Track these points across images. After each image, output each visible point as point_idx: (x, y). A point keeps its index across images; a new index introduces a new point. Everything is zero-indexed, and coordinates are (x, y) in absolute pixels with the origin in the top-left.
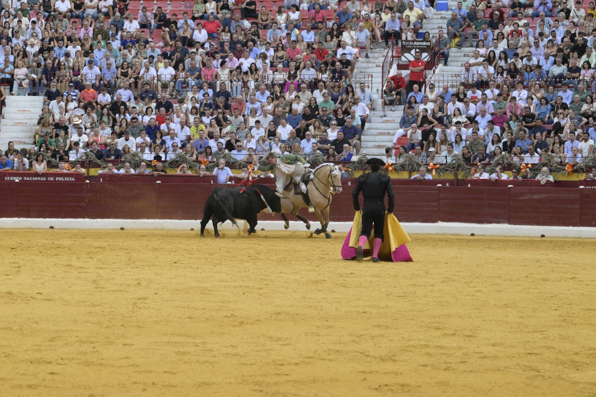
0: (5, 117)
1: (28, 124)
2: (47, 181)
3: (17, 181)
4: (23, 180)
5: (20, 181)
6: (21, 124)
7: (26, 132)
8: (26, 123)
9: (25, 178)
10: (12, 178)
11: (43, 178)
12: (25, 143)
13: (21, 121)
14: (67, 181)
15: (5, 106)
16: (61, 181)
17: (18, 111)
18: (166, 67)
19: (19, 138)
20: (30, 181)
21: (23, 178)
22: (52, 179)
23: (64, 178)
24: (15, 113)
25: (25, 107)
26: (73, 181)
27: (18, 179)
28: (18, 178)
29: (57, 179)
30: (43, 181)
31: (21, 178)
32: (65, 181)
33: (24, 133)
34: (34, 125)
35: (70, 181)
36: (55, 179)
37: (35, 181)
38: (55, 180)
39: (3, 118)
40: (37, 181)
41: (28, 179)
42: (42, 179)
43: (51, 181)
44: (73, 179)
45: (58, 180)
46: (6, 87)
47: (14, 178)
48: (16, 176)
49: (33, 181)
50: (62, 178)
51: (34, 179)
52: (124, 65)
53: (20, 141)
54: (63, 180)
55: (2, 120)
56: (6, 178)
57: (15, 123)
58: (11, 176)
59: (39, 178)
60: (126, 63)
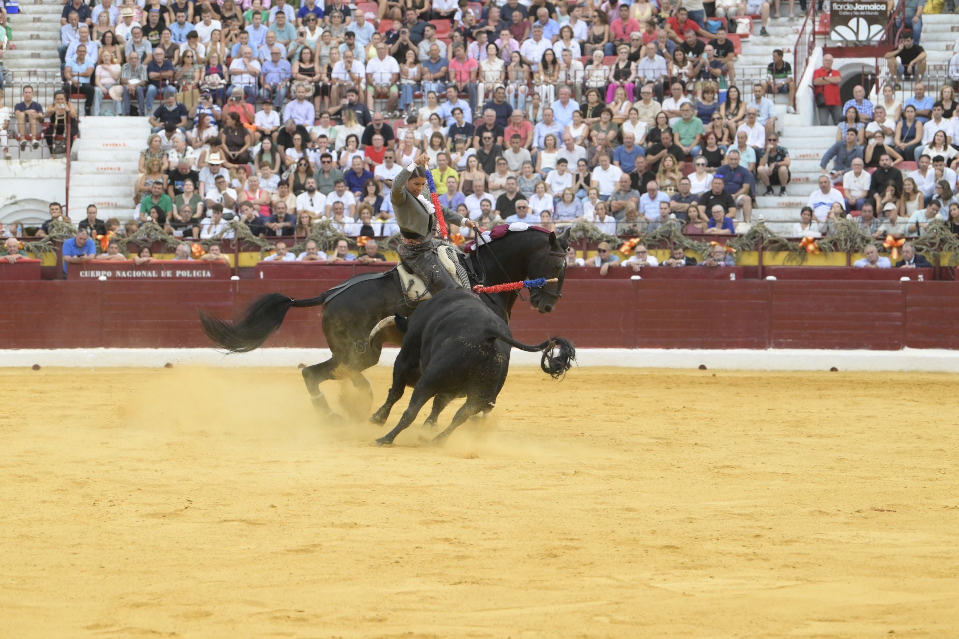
0: (79, 157)
1: (122, 170)
2: (160, 277)
3: (103, 278)
4: (114, 277)
5: (108, 278)
6: (110, 171)
7: (118, 185)
8: (119, 169)
9: (118, 273)
10: (93, 274)
11: (152, 273)
12: (116, 206)
13: (110, 165)
14: (197, 278)
15: (79, 137)
16: (186, 278)
17: (104, 145)
18: (381, 57)
19: (107, 196)
20: (127, 278)
21: (114, 273)
22: (169, 274)
23: (191, 273)
24: (98, 149)
25: (117, 137)
26: (208, 278)
27: (105, 275)
28: (104, 272)
29: (178, 273)
30: (153, 278)
31: (110, 274)
32: (192, 278)
33: (116, 188)
34: (134, 172)
35: (202, 278)
36: (174, 273)
37: (137, 278)
38: (174, 276)
39: (76, 159)
40: (141, 278)
41: (124, 274)
42: (150, 274)
43: (167, 278)
44: (209, 274)
45: (180, 275)
47: (98, 273)
48: (101, 270)
49: (132, 278)
50: (188, 272)
51: (134, 275)
52: (303, 56)
53: (109, 203)
54: (188, 275)
55: (73, 163)
56: (81, 274)
57: (98, 169)
58: (91, 270)
59: (144, 273)
60: (306, 51)
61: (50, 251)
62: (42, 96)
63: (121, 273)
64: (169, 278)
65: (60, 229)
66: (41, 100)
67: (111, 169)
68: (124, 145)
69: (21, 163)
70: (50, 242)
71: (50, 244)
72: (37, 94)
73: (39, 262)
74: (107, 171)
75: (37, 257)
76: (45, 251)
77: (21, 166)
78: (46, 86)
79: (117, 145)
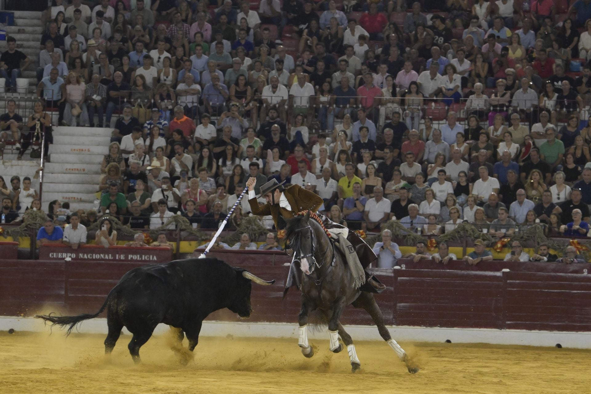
0: (51, 159)
1: (86, 171)
2: (115, 260)
3: (68, 259)
4: (77, 258)
5: (72, 259)
6: (77, 172)
7: (83, 183)
8: (84, 170)
9: (81, 255)
10: (60, 256)
11: (108, 256)
12: (81, 201)
13: (76, 166)
14: (145, 261)
15: (52, 143)
16: (137, 261)
17: (72, 150)
18: (301, 84)
19: (73, 192)
20: (88, 259)
21: (77, 256)
22: (122, 257)
23: (141, 257)
24: (66, 153)
25: (83, 144)
26: (154, 261)
27: (70, 257)
28: (69, 255)
29: (130, 257)
30: (109, 260)
31: (74, 256)
32: (142, 261)
33: (80, 185)
34: (97, 173)
35: (149, 261)
36: (127, 257)
37: (96, 259)
38: (126, 259)
39: (49, 161)
40: (99, 260)
41: (86, 256)
42: (107, 257)
43: (120, 260)
44: (155, 258)
45: (132, 258)
46: (54, 113)
47: (64, 255)
48: (67, 252)
49: (93, 259)
50: (138, 256)
51: (94, 258)
52: (240, 81)
53: (74, 198)
54: (138, 259)
55: (46, 164)
56: (50, 255)
57: (66, 169)
58: (58, 253)
59: (102, 256)
60: (241, 78)
61: (26, 236)
62: (23, 108)
63: (83, 256)
64: (122, 260)
65: (34, 218)
66: (20, 112)
67: (78, 170)
68: (89, 151)
69: (3, 163)
70: (26, 228)
71: (26, 230)
72: (19, 107)
73: (17, 244)
74: (74, 171)
75: (14, 240)
76: (21, 236)
77: (3, 166)
78: (26, 100)
79: (82, 150)
